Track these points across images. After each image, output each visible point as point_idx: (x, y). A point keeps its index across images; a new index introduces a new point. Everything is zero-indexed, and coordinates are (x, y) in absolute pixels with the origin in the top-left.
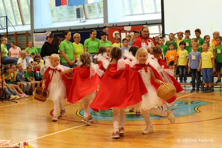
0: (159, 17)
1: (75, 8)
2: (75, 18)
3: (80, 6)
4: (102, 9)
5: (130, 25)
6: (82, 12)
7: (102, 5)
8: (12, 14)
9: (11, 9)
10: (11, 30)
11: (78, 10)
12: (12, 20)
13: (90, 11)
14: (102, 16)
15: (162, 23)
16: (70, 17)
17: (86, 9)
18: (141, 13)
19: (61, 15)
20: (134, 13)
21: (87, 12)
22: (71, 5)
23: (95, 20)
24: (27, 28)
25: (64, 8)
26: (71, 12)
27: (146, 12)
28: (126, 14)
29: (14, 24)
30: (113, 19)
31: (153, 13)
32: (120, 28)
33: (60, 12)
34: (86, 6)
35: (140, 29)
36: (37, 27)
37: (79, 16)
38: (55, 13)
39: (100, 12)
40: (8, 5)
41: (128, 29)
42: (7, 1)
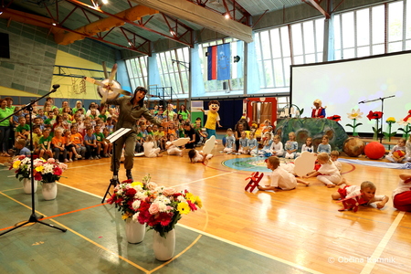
0: (288, 90)
1: (222, 82)
2: (222, 89)
3: (226, 81)
4: (243, 83)
5: (263, 96)
6: (227, 85)
7: (243, 80)
8: (175, 86)
9: (174, 81)
10: (174, 97)
11: (224, 84)
12: (175, 90)
13: (233, 84)
14: (243, 88)
15: (290, 95)
16: (218, 89)
17: (231, 83)
18: (273, 86)
19: (212, 87)
20: (267, 87)
21: (231, 85)
22: (219, 79)
23: (236, 91)
24: (186, 96)
25: (214, 81)
26: (219, 85)
27: (277, 86)
28: (261, 87)
29: (177, 93)
30: (251, 91)
31: (282, 87)
32: (256, 98)
33: (211, 84)
34: (231, 80)
35: (272, 99)
36: (193, 95)
37: (225, 88)
38: (207, 85)
39: (241, 85)
40: (173, 78)
41: (263, 99)
42: (172, 75)
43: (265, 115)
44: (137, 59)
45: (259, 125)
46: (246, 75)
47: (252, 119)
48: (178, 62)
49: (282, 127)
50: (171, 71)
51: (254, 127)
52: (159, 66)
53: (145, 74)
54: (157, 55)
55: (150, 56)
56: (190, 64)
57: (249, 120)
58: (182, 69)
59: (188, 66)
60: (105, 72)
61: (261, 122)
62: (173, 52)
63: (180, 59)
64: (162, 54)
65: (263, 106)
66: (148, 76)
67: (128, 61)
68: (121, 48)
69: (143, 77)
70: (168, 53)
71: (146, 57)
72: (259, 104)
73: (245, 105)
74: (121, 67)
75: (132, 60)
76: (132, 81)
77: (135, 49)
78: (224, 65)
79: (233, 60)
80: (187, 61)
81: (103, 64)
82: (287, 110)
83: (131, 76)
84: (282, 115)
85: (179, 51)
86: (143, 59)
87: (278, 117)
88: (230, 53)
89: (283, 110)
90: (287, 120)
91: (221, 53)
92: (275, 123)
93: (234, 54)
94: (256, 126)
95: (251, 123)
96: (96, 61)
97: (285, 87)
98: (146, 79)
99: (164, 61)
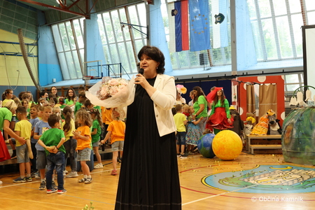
0: (300, 63)
1: (198, 53)
2: (198, 65)
3: (204, 51)
4: (230, 55)
5: (263, 74)
6: (206, 58)
7: (230, 50)
8: (127, 61)
9: (125, 55)
11: (202, 56)
13: (216, 56)
14: (230, 62)
15: (304, 71)
16: (191, 64)
17: (212, 54)
18: (277, 58)
19: (182, 61)
20: (268, 59)
21: (212, 58)
22: (193, 50)
23: (221, 68)
26: (193, 58)
27: (282, 58)
28: (258, 60)
29: (129, 72)
30: (244, 65)
31: (291, 59)
32: (251, 77)
33: (181, 58)
34: (211, 51)
35: (276, 77)
37: (202, 63)
38: (175, 59)
39: (227, 57)
40: (123, 50)
41: (262, 79)
42: (121, 45)
43: (267, 103)
44: (68, 24)
45: (257, 119)
46: (234, 42)
47: (246, 110)
48: (130, 26)
49: (294, 121)
50: (120, 39)
51: (250, 122)
52: (102, 32)
53: (81, 44)
54: (99, 16)
55: (88, 17)
56: (148, 28)
57: (241, 112)
58: (137, 35)
59: (145, 30)
60: (21, 44)
61: (261, 114)
62: (122, 11)
63: (134, 21)
64: (106, 15)
65: (262, 89)
66: (85, 48)
67: (55, 27)
68: (45, 8)
69: (78, 50)
70: (114, 13)
71: (82, 19)
72: (256, 87)
73: (234, 88)
74: (45, 35)
75: (62, 25)
76: (62, 56)
77: (65, 8)
78: (200, 28)
79: (214, 20)
80: (144, 23)
81: (18, 32)
82: (300, 95)
83: (60, 49)
84: (293, 102)
85: (131, 9)
86: (78, 23)
87: (287, 105)
88: (208, 9)
89: (294, 95)
90: (300, 111)
91: (196, 10)
92: (283, 116)
93: (215, 11)
94: (254, 120)
95: (245, 116)
96: (8, 29)
97: (295, 58)
98: (82, 52)
99: (108, 25)
